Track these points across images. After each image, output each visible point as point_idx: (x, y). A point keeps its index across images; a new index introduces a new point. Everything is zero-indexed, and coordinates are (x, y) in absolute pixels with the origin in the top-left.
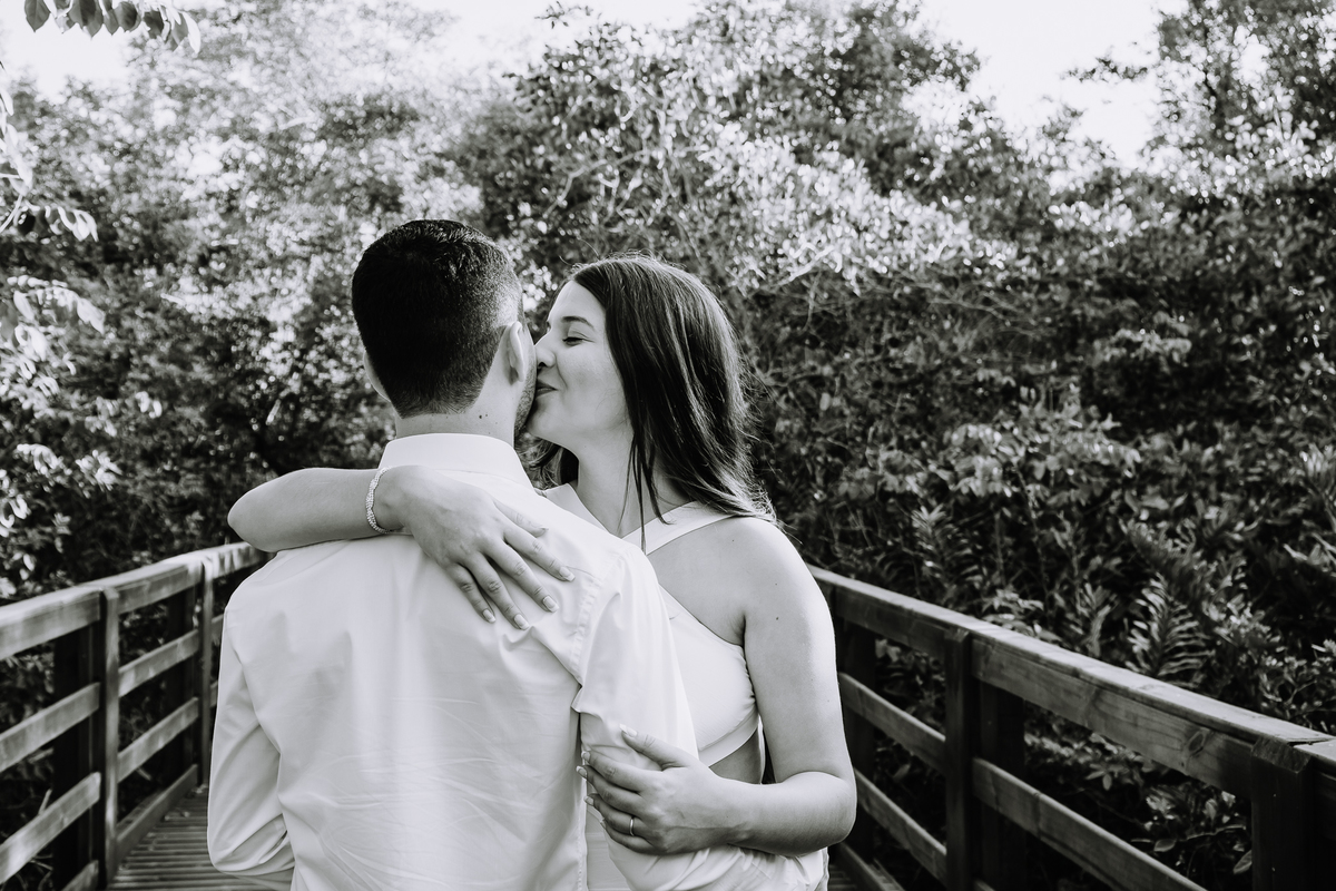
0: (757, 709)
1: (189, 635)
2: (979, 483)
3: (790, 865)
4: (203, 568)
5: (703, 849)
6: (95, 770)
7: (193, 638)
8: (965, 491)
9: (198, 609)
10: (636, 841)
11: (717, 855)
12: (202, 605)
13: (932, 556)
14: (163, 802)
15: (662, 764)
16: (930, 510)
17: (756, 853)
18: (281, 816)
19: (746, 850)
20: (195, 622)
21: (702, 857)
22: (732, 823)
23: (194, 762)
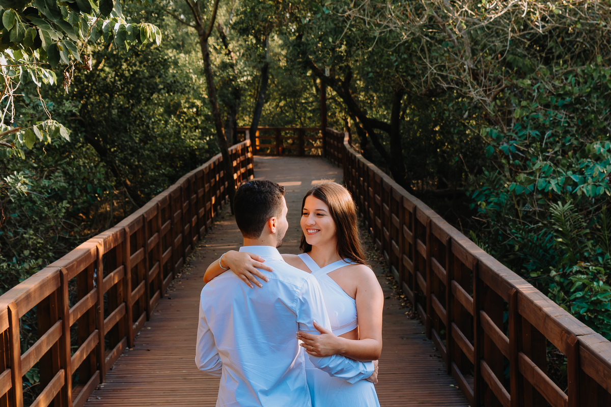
0: (357, 321)
1: (92, 292)
2: (590, 187)
3: (361, 365)
4: (97, 249)
5: (334, 355)
6: (62, 368)
7: (94, 293)
8: (579, 193)
9: (95, 276)
10: (314, 353)
11: (338, 358)
12: (97, 273)
13: (562, 234)
14: (86, 390)
15: (322, 332)
16: (564, 203)
17: (350, 359)
18: (218, 354)
19: (346, 357)
20: (94, 284)
21: (333, 357)
22: (340, 348)
23: (97, 370)
